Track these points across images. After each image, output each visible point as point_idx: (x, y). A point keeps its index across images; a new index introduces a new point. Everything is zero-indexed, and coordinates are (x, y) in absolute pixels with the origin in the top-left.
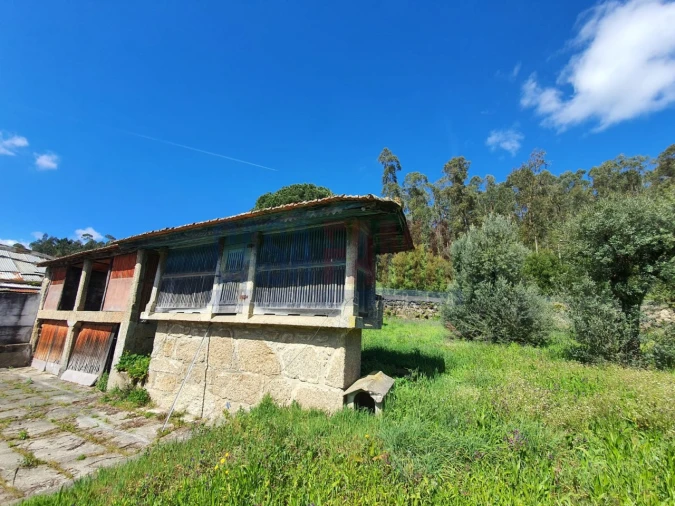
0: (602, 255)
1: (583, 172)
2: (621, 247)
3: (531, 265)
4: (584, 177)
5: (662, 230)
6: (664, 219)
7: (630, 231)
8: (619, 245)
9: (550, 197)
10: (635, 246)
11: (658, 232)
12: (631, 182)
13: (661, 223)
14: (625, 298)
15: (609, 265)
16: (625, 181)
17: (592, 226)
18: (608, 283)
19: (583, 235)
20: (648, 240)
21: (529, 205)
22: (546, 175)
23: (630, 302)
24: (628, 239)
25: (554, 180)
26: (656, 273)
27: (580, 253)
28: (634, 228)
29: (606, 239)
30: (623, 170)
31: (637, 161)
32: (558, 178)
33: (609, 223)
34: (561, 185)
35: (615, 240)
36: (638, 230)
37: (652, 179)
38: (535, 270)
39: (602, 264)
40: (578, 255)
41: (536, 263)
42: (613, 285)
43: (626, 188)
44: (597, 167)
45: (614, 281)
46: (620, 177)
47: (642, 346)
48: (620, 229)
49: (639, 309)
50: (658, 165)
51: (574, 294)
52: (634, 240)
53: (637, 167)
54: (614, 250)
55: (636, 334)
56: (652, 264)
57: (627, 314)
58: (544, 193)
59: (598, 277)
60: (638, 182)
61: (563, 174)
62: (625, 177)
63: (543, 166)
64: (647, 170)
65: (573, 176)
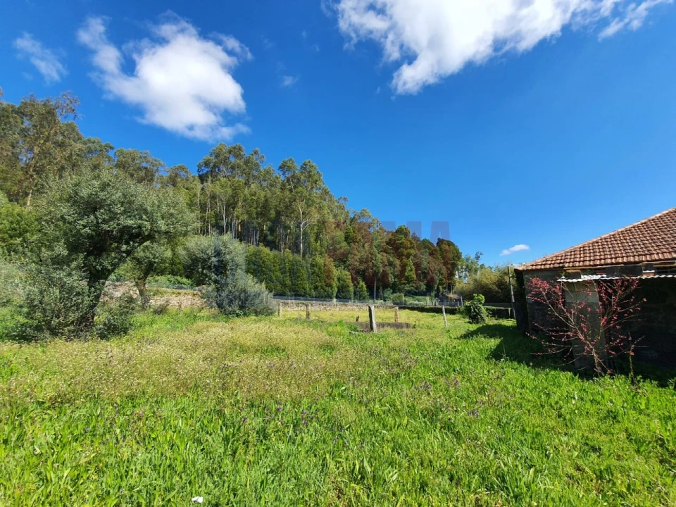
0: (84, 226)
1: (112, 148)
2: (105, 221)
3: (12, 222)
4: (111, 153)
5: (144, 217)
6: (149, 209)
7: (118, 209)
8: (104, 220)
9: (66, 154)
10: (118, 225)
11: (141, 218)
12: (147, 177)
13: (146, 211)
14: (94, 272)
15: (90, 237)
16: (142, 174)
17: (84, 193)
18: (81, 256)
19: (73, 199)
20: (130, 222)
21: (36, 150)
22: (72, 128)
23: (96, 276)
24: (114, 217)
25: (80, 139)
26: (128, 253)
27: (62, 217)
28: (122, 209)
29: (95, 210)
30: (144, 164)
31: (157, 163)
32: (86, 139)
33: (102, 195)
34: (84, 147)
35: (102, 214)
36: (125, 212)
37: (162, 183)
38: (14, 229)
39: (81, 235)
40: (59, 220)
41: (18, 222)
42: (86, 258)
43: (140, 181)
44: (125, 150)
45: (89, 253)
46: (139, 169)
47: (96, 318)
48: (110, 205)
49: (104, 284)
50: (168, 174)
51: (41, 261)
52: (118, 219)
53: (155, 168)
54: (98, 222)
55: (92, 307)
56: (127, 243)
57: (91, 287)
58: (61, 145)
59: (74, 248)
60: (151, 180)
61: (93, 139)
62: (144, 171)
63: (72, 115)
64: (161, 174)
65: (101, 146)
